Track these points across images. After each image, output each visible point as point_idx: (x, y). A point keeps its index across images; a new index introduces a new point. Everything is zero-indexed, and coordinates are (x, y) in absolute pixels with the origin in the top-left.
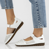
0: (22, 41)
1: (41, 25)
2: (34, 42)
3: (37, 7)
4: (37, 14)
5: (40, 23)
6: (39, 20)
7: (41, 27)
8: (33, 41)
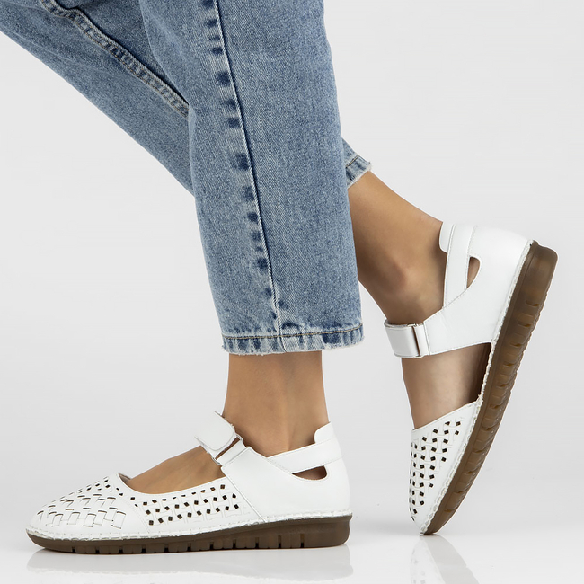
0: (105, 493)
1: (288, 324)
2: (230, 502)
3: (233, 123)
4: (236, 197)
5: (281, 304)
6: (262, 264)
7: (290, 345)
8: (219, 493)
